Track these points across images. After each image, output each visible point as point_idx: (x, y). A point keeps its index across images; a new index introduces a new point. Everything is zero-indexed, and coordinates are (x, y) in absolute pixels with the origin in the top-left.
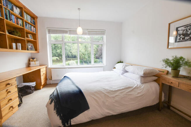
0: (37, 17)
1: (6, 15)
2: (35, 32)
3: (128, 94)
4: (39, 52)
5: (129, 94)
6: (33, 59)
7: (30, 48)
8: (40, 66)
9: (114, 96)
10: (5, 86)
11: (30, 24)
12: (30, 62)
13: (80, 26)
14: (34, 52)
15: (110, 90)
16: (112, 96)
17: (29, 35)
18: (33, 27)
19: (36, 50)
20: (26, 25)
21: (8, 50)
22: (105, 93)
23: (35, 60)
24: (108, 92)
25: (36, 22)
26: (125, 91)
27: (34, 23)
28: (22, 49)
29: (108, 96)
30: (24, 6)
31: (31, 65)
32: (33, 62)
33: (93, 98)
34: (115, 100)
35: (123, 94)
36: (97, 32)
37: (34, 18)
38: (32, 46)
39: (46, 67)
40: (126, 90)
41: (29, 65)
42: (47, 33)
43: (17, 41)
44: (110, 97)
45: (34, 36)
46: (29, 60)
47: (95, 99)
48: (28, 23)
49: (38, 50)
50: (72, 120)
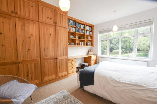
0: (94, 26)
1: (77, 30)
2: (92, 35)
3: (132, 90)
4: (94, 46)
5: (133, 92)
6: (90, 50)
7: (89, 44)
8: (93, 54)
9: (116, 85)
10: (71, 61)
11: (89, 31)
12: (89, 52)
13: (115, 25)
14: (90, 46)
15: (115, 80)
16: (114, 85)
17: (89, 37)
18: (90, 32)
19: (92, 45)
20: (87, 32)
21: (77, 46)
22: (109, 80)
23: (91, 51)
24: (112, 81)
25: (93, 29)
26: (131, 87)
27: (92, 30)
28: (84, 45)
29: (110, 83)
30: (85, 22)
31: (89, 54)
32: (90, 52)
33: (98, 79)
34: (114, 89)
35: (126, 88)
36: (141, 24)
37: (91, 27)
38: (90, 43)
39: (96, 56)
40: (134, 86)
41: (88, 54)
42: (98, 34)
43: (82, 41)
44: (111, 84)
45: (91, 37)
46: (89, 51)
47: (99, 81)
48: (88, 31)
49: (93, 45)
50: (85, 87)
